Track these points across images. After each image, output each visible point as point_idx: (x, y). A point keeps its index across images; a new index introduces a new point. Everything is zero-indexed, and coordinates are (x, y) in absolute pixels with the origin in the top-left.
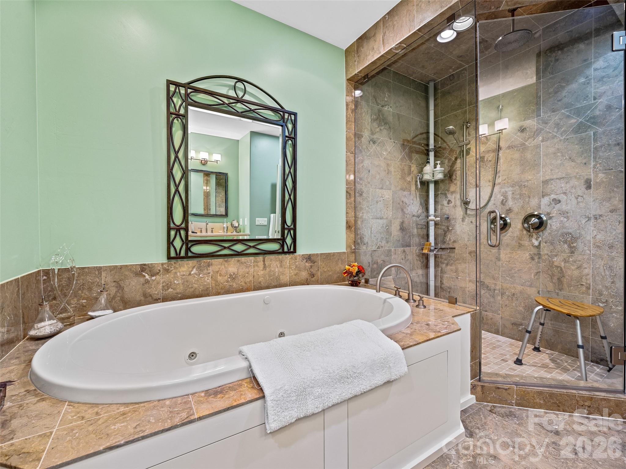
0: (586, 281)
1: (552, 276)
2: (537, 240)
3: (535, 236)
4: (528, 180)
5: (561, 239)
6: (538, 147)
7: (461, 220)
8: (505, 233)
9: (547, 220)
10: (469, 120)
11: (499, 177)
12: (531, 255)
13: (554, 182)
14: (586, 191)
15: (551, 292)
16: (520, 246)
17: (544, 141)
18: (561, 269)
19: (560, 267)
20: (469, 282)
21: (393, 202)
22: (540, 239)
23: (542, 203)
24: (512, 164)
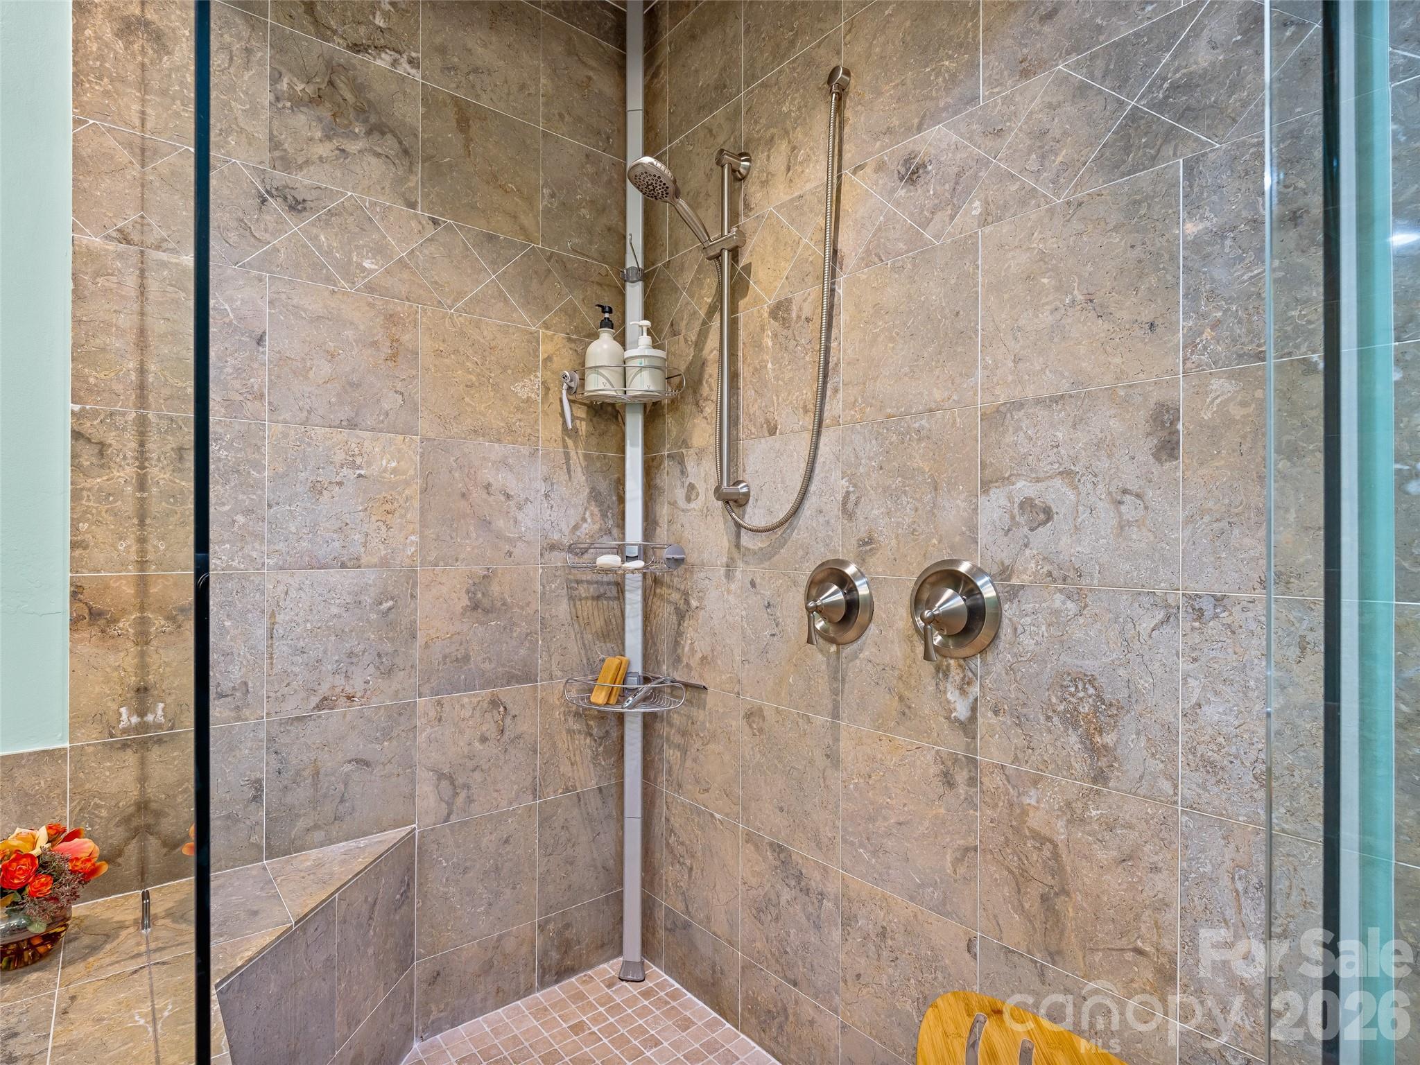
0: (1155, 938)
1: (1020, 879)
2: (963, 692)
3: (956, 674)
4: (933, 405)
5: (1054, 700)
6: (966, 248)
7: (723, 571)
8: (855, 646)
9: (998, 603)
10: (746, 145)
11: (836, 391)
12: (943, 763)
13: (1028, 416)
14: (1156, 469)
15: (1015, 958)
16: (906, 711)
17: (990, 219)
18: (1056, 855)
19: (1051, 841)
20: (747, 842)
21: (424, 491)
22: (975, 690)
23: (982, 519)
24: (878, 335)
